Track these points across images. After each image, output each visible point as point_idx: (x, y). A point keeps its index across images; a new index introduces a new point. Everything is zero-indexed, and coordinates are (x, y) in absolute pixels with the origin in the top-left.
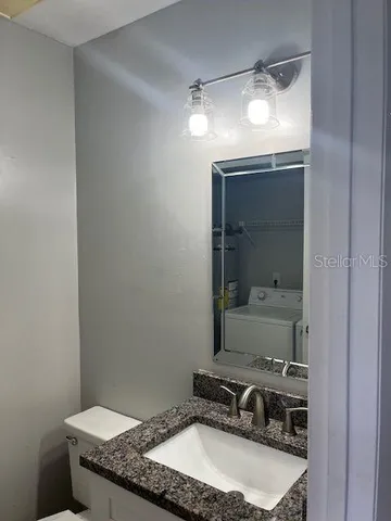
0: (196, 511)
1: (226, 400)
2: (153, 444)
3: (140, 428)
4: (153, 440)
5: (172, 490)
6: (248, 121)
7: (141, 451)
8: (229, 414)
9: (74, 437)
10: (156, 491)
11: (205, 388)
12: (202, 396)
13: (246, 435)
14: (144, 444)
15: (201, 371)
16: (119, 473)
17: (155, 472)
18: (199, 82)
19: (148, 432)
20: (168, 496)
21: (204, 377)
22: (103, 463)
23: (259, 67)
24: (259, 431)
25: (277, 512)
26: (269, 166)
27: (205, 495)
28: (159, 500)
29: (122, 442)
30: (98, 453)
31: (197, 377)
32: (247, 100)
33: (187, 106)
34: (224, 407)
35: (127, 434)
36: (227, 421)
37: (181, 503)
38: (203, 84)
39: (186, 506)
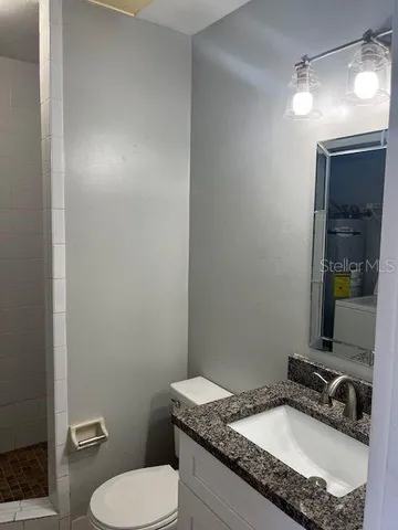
0: (264, 482)
1: (320, 387)
2: (238, 416)
3: (229, 400)
4: (239, 412)
5: (245, 458)
6: (354, 95)
7: (225, 421)
8: (321, 402)
9: (177, 400)
10: (230, 457)
11: (299, 373)
12: (296, 381)
13: (334, 424)
14: (228, 414)
15: (296, 356)
16: (202, 434)
17: (234, 440)
18: (305, 58)
19: (235, 405)
20: (239, 463)
21: (298, 361)
22: (189, 424)
23: (368, 37)
24: (349, 423)
25: (346, 500)
26: (378, 143)
27: (277, 470)
28: (232, 465)
29: (210, 410)
30: (187, 415)
31: (292, 360)
32: (353, 73)
33: (291, 84)
34: (317, 394)
35: (216, 403)
36: (317, 407)
37: (251, 472)
38: (309, 60)
39: (255, 476)
